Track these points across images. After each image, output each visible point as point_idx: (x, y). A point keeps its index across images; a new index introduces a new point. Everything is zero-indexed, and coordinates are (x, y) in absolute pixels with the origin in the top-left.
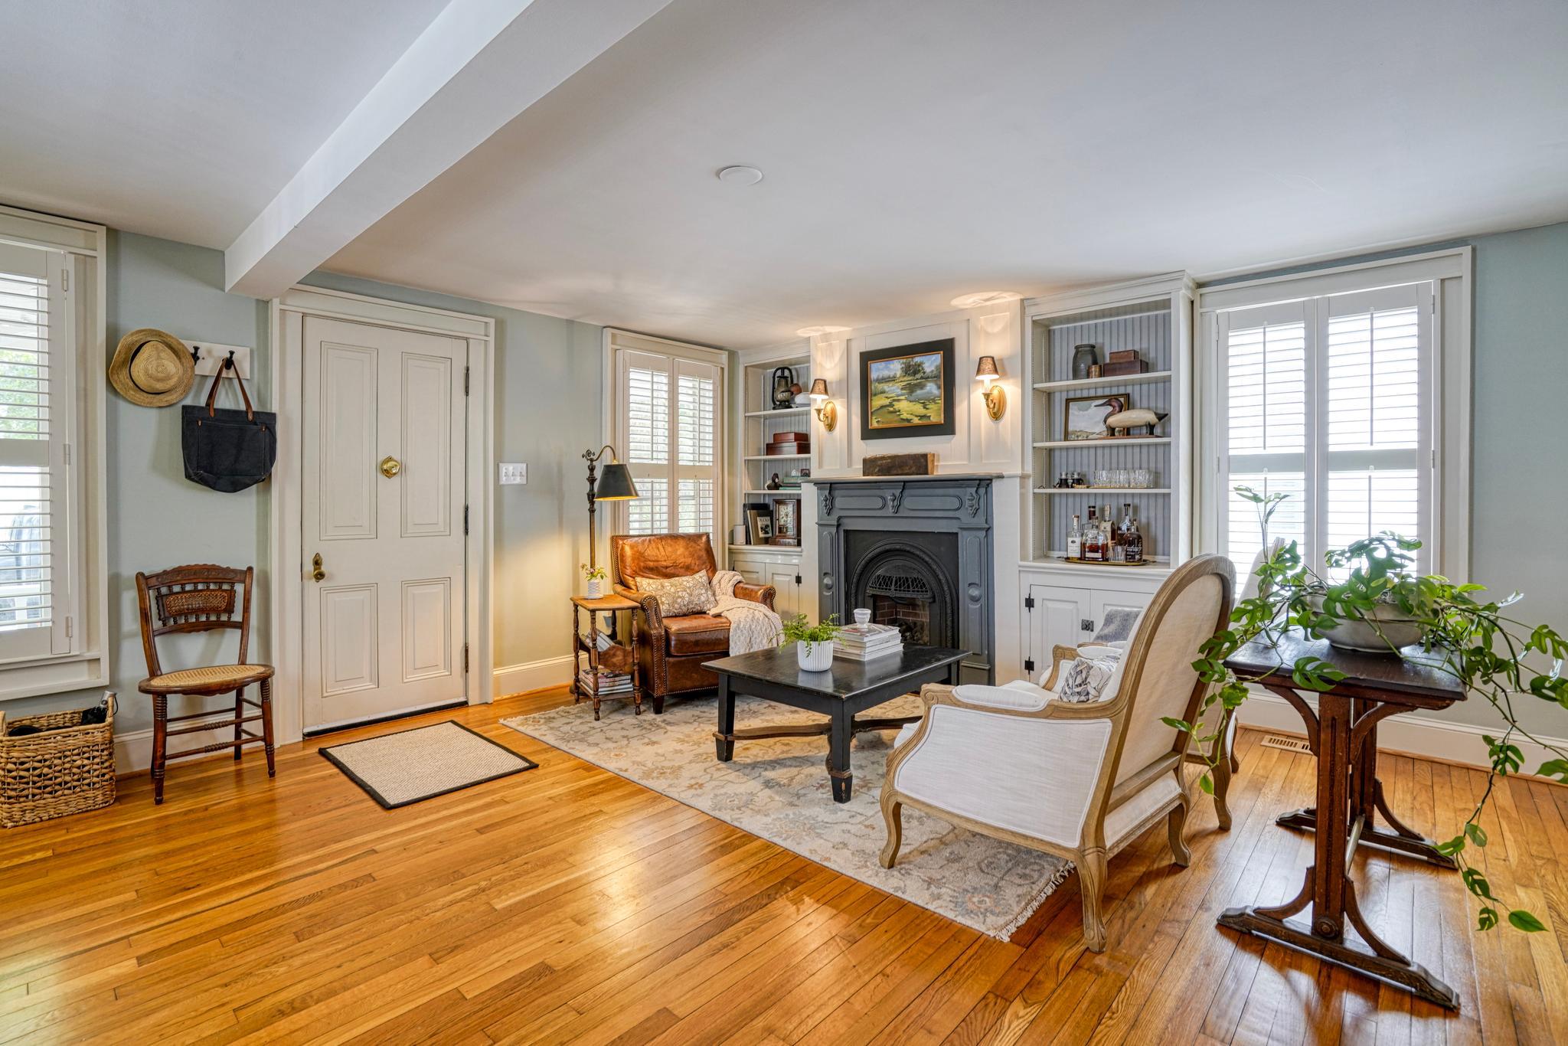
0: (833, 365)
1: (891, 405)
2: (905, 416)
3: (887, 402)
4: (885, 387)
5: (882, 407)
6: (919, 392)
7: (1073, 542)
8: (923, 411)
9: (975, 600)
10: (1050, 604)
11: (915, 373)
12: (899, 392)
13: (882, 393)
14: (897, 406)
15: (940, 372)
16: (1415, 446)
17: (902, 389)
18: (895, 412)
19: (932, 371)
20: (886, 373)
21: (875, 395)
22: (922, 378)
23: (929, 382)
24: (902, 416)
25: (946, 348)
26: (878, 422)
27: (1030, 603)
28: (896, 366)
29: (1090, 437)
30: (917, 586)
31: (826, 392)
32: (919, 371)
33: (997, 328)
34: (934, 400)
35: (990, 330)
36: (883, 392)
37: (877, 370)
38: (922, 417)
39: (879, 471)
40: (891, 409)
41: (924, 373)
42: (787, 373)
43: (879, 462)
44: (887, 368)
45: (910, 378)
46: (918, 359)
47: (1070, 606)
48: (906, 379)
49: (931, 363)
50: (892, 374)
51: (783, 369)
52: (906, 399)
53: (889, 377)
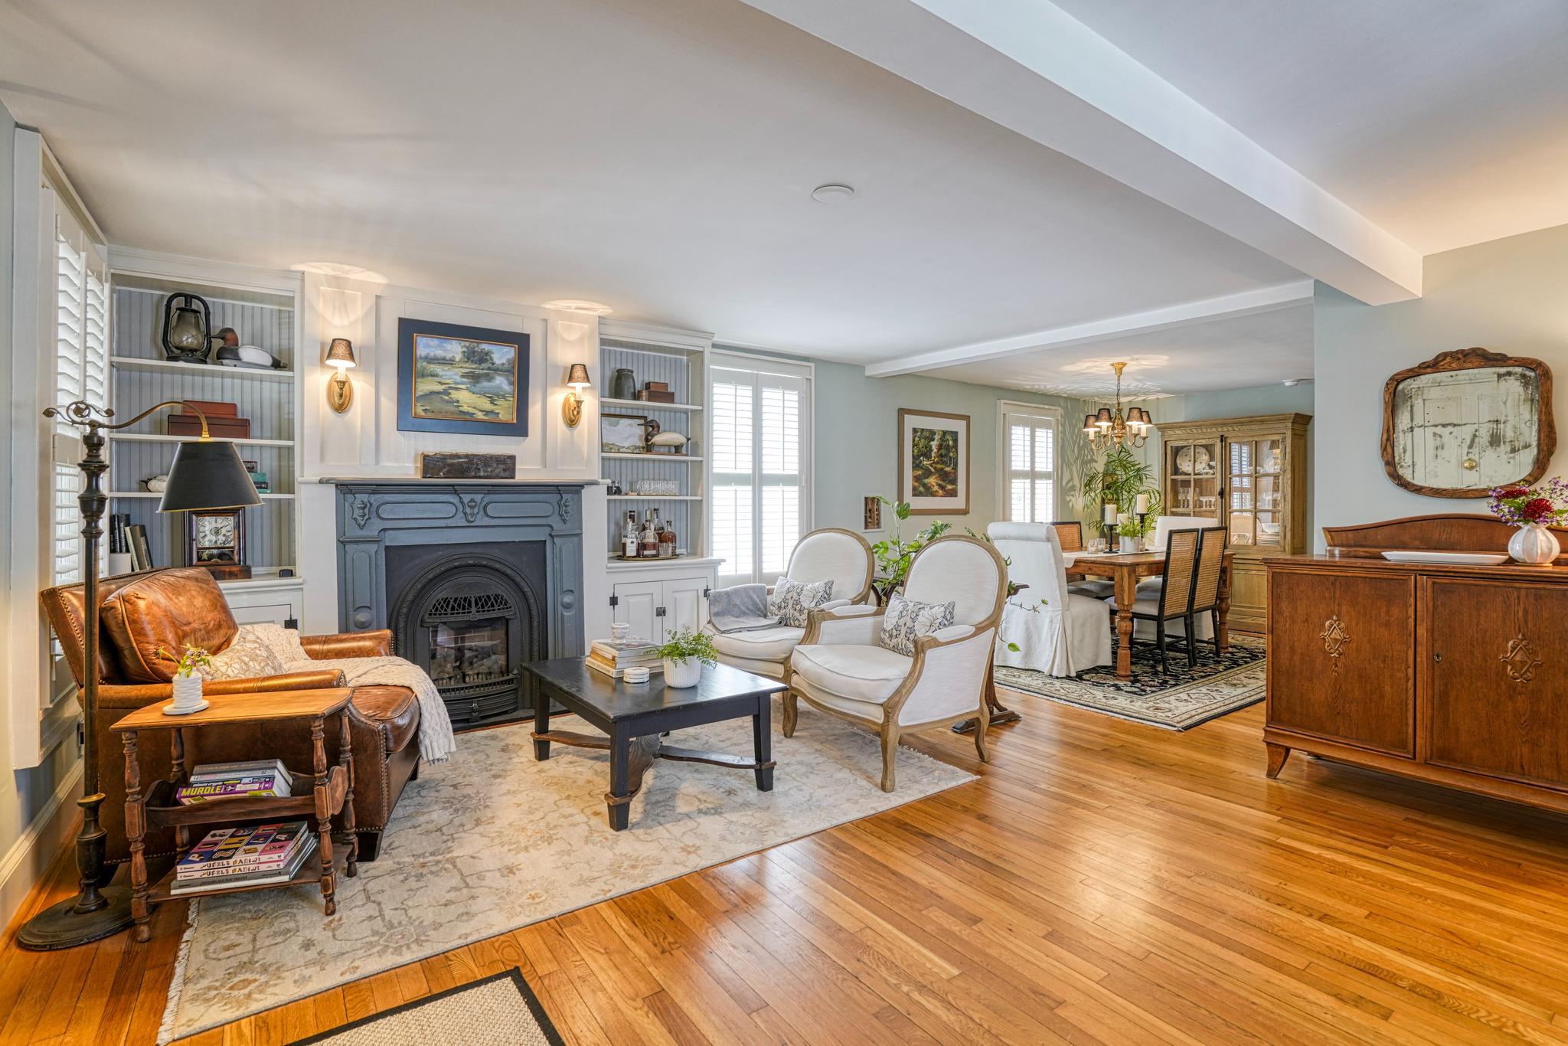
0: (346, 322)
1: (446, 392)
2: (465, 408)
3: (440, 388)
4: (438, 369)
5: (432, 393)
6: (485, 384)
7: (632, 542)
8: (488, 406)
9: (567, 606)
10: (631, 600)
11: (482, 361)
12: (458, 379)
13: (432, 376)
14: (455, 395)
15: (513, 367)
16: (797, 473)
17: (463, 376)
18: (451, 402)
19: (503, 364)
20: (440, 353)
21: (423, 376)
22: (489, 369)
23: (499, 375)
24: (461, 408)
25: (521, 341)
26: (425, 410)
27: (614, 601)
28: (455, 348)
29: (621, 450)
30: (501, 603)
31: (351, 357)
32: (486, 360)
33: (573, 336)
34: (504, 397)
35: (565, 336)
36: (436, 375)
37: (425, 346)
38: (487, 413)
39: (449, 472)
40: (447, 398)
41: (493, 364)
42: (196, 305)
43: (449, 461)
44: (441, 347)
45: (474, 366)
46: (485, 347)
47: (647, 599)
48: (467, 365)
49: (503, 354)
50: (449, 356)
51: (189, 298)
52: (467, 389)
53: (444, 359)
